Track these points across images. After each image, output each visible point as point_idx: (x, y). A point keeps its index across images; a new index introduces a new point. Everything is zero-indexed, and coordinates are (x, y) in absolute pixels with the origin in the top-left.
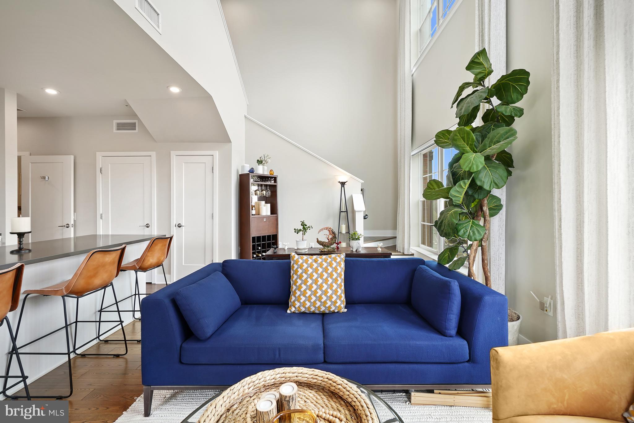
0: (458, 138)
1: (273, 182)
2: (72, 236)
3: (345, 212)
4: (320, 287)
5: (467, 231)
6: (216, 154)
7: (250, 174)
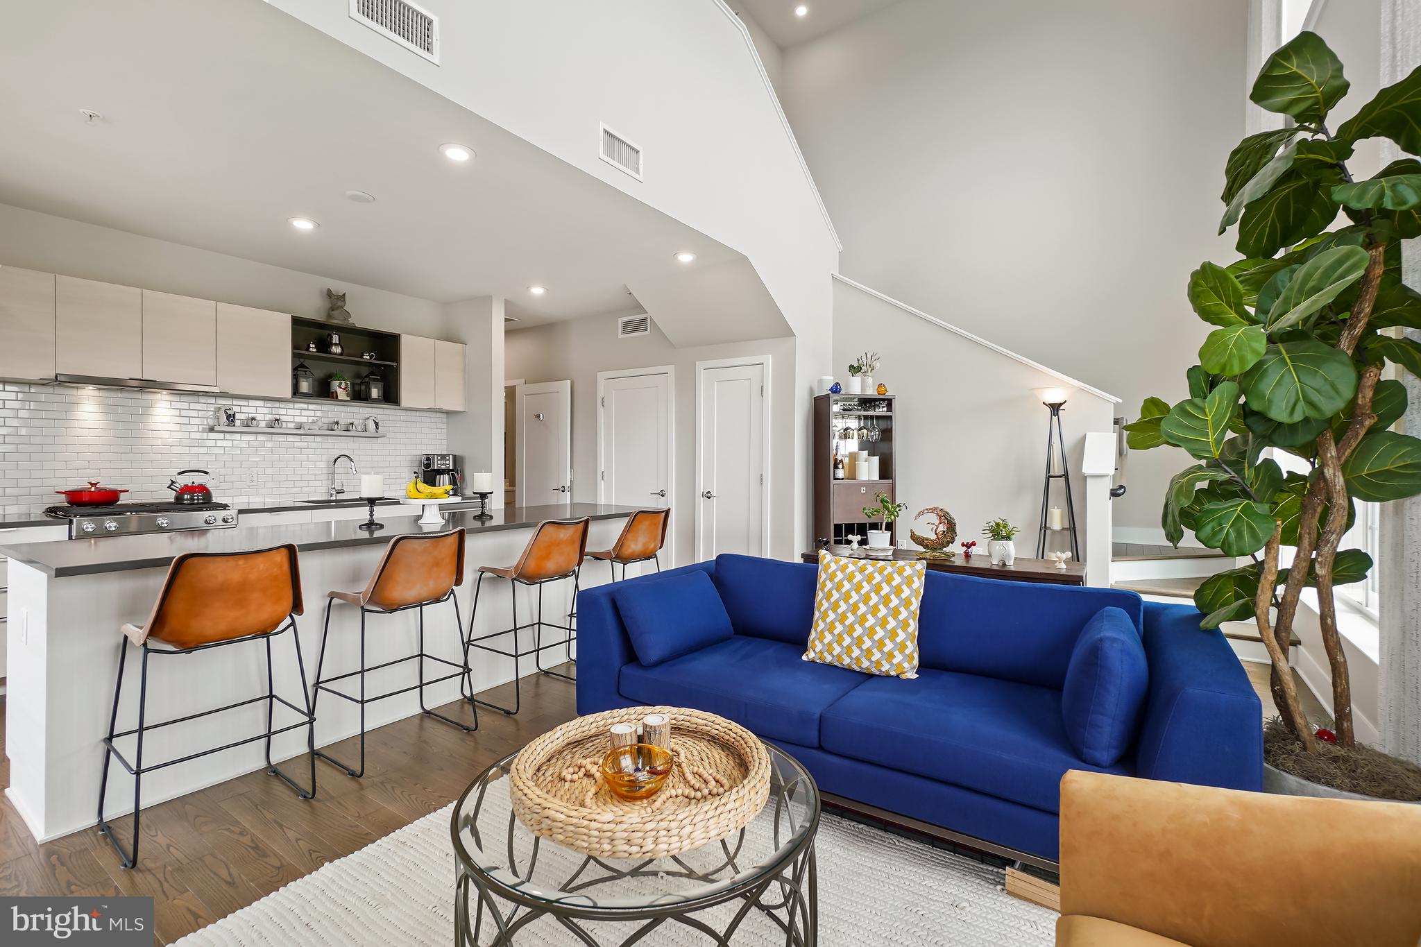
0: (1202, 292)
1: (885, 409)
2: (569, 502)
3: (1060, 477)
4: (862, 620)
5: (1222, 529)
6: (769, 360)
7: (832, 395)
